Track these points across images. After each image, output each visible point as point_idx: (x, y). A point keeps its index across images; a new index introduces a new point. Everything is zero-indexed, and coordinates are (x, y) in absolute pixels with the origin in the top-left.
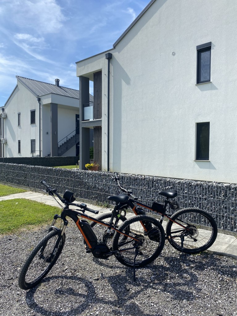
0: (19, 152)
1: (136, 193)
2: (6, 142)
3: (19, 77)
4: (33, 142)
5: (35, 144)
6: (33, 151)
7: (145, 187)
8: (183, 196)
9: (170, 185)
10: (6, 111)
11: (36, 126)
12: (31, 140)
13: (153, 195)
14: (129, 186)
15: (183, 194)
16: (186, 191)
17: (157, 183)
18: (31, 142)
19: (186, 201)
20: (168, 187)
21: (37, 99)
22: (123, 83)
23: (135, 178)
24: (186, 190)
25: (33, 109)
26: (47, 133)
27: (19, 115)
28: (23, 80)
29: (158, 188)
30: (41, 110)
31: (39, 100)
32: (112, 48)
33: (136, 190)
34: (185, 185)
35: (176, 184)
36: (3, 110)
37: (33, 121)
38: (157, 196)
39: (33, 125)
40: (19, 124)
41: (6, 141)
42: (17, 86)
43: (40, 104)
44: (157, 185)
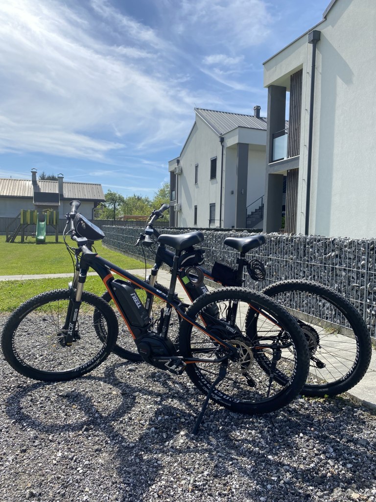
0: (196, 223)
1: (278, 270)
2: (181, 209)
3: (198, 109)
4: (212, 206)
5: (214, 210)
6: (211, 220)
7: (291, 256)
8: (358, 273)
9: (333, 251)
10: (181, 163)
11: (217, 182)
12: (210, 204)
13: (304, 272)
14: (268, 256)
15: (358, 268)
16: (363, 262)
17: (312, 247)
18: (211, 207)
19: (362, 286)
20: (330, 255)
21: (219, 139)
22: (339, 81)
23: (277, 238)
24: (364, 260)
25: (213, 156)
26: (232, 193)
27: (197, 167)
28: (204, 113)
29: (312, 257)
30: (225, 156)
31: (222, 140)
32: (322, 19)
33: (278, 262)
34: (362, 248)
35: (346, 246)
36: (178, 162)
37: (213, 175)
38: (311, 275)
39: (214, 181)
40: (196, 182)
41: (180, 207)
42: (195, 123)
43: (223, 146)
44: (311, 250)
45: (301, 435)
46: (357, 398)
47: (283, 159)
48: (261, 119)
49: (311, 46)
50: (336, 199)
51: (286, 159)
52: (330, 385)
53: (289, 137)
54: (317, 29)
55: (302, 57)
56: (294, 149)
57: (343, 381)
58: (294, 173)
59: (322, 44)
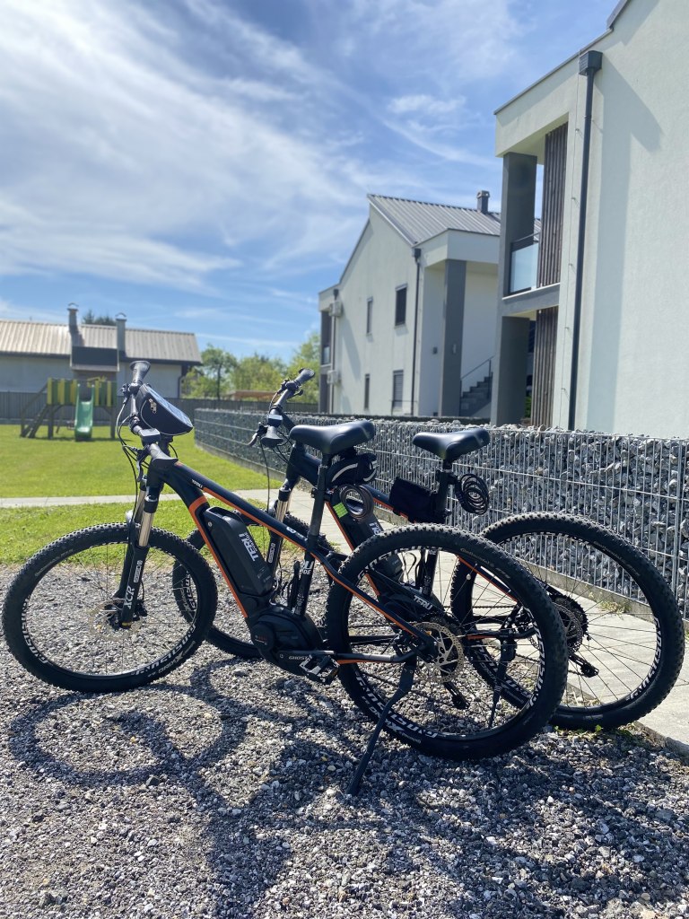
0: (366, 405)
1: (516, 494)
2: (340, 381)
3: (373, 196)
4: (398, 376)
5: (401, 384)
6: (396, 402)
7: (540, 469)
8: (663, 501)
9: (617, 460)
10: (342, 295)
11: (407, 332)
12: (395, 372)
13: (564, 499)
14: (498, 467)
15: (663, 492)
16: (673, 481)
17: (578, 452)
18: (395, 377)
19: (669, 525)
20: (612, 467)
21: (411, 252)
22: (636, 145)
23: (514, 435)
24: (675, 477)
25: (400, 282)
26: (435, 351)
27: (370, 303)
28: (385, 204)
29: (579, 470)
30: (421, 284)
31: (417, 254)
32: (606, 30)
33: (516, 480)
34: (671, 456)
35: (641, 452)
36: (336, 293)
37: (400, 318)
38: (575, 503)
39: (401, 328)
40: (368, 331)
41: (339, 376)
42: (369, 222)
43: (419, 265)
44: (576, 457)
45: (550, 799)
46: (655, 734)
47: (529, 289)
48: (490, 215)
49: (585, 79)
50: (626, 366)
51: (534, 289)
52: (606, 709)
53: (541, 249)
54: (596, 48)
55: (567, 100)
56: (549, 270)
57: (631, 701)
58: (550, 316)
59: (604, 77)
